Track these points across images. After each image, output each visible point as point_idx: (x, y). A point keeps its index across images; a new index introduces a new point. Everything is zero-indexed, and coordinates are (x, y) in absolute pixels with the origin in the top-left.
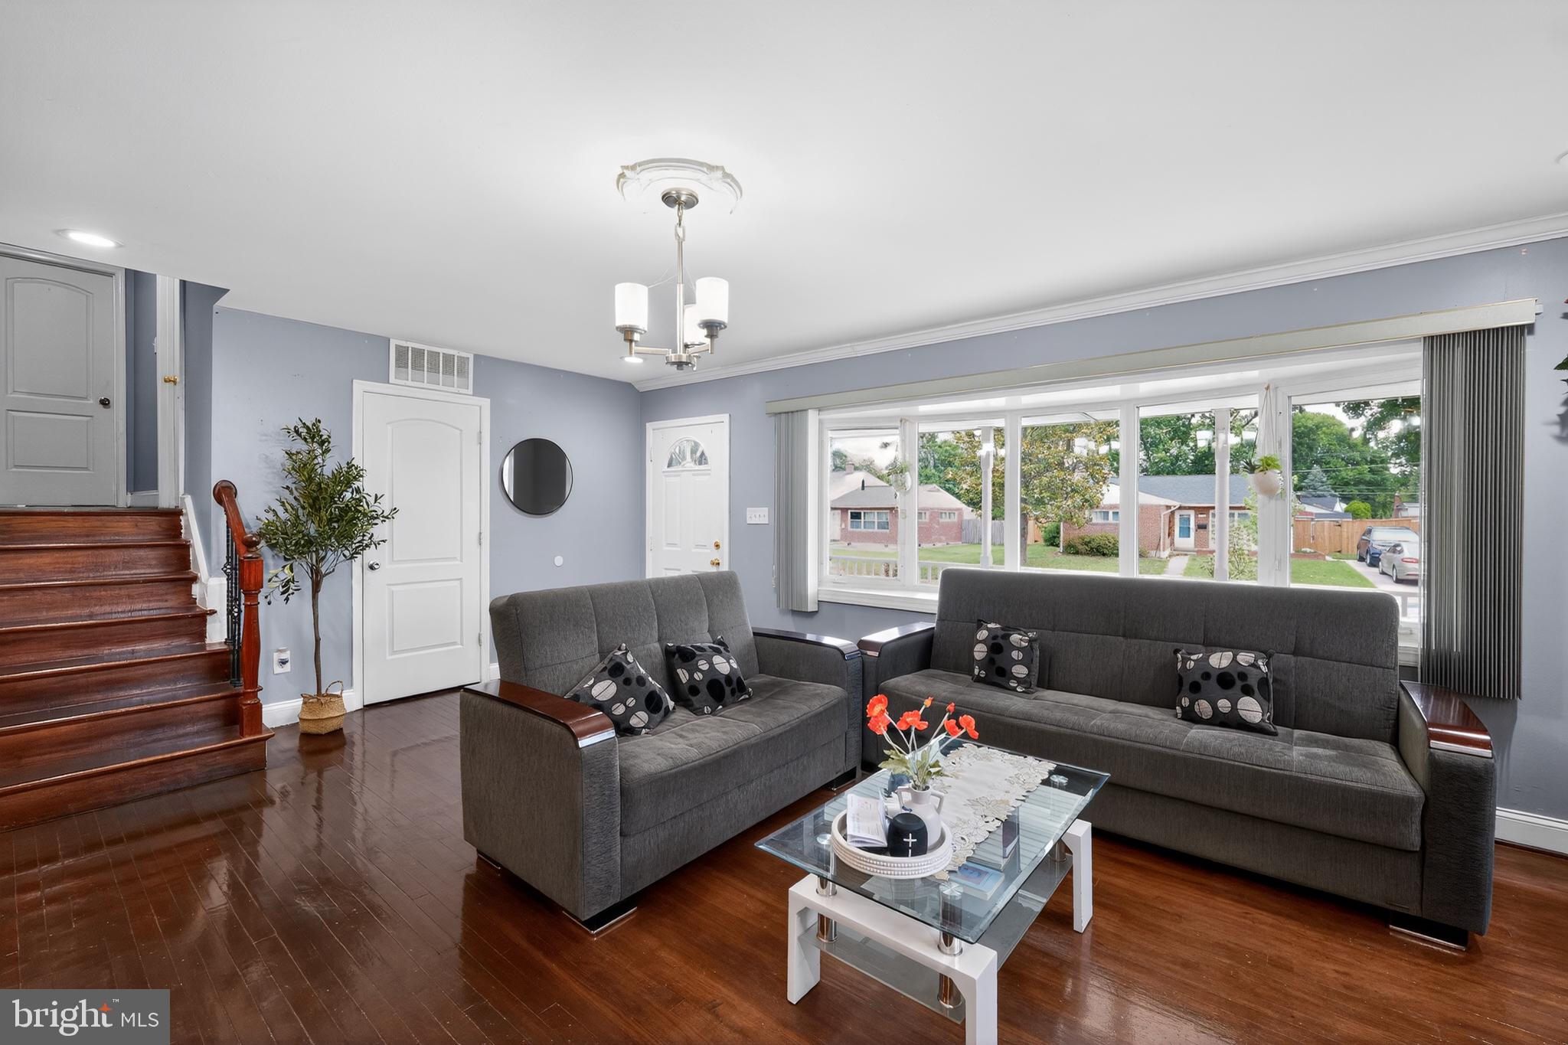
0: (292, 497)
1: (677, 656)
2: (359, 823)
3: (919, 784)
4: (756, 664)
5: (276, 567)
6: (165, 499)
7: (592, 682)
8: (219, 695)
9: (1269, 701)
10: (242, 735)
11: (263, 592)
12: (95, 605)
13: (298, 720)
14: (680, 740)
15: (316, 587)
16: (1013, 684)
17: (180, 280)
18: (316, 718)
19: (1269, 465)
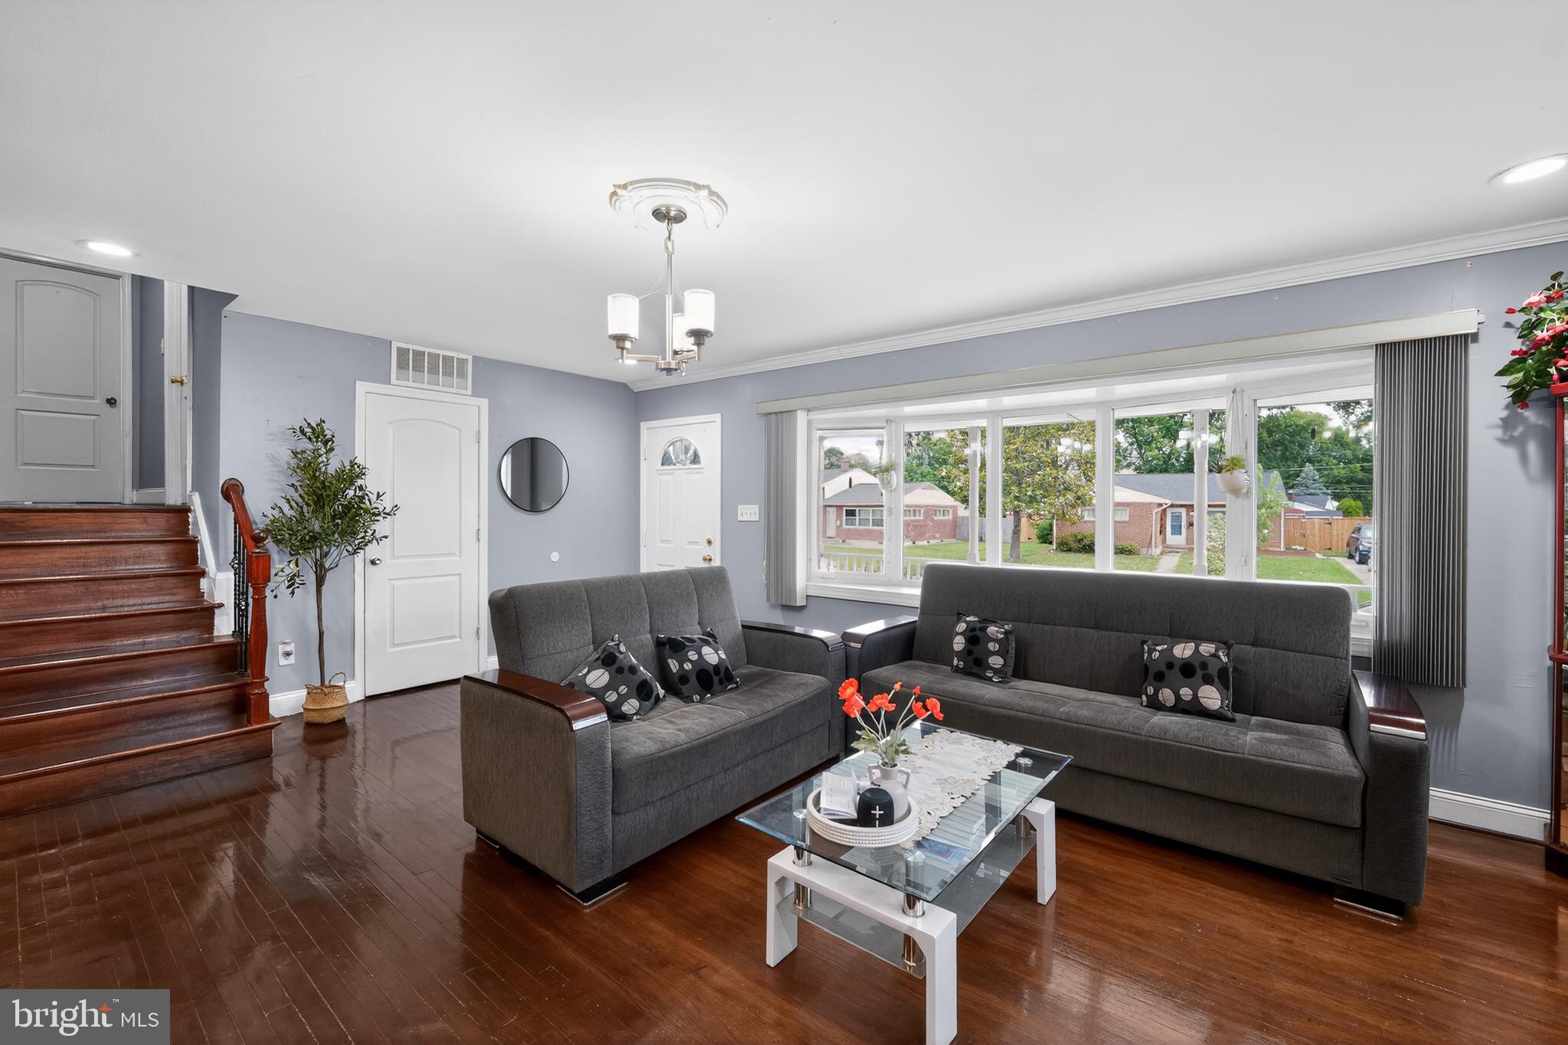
0: (297, 494)
1: (668, 647)
2: (361, 805)
3: (887, 761)
4: (745, 655)
5: (281, 561)
6: (172, 496)
7: (586, 670)
8: (228, 684)
9: (1228, 689)
10: (250, 723)
11: (271, 585)
12: (108, 599)
13: (302, 711)
14: (668, 725)
15: (320, 581)
16: (989, 674)
17: (189, 286)
18: (318, 708)
19: (1235, 465)
